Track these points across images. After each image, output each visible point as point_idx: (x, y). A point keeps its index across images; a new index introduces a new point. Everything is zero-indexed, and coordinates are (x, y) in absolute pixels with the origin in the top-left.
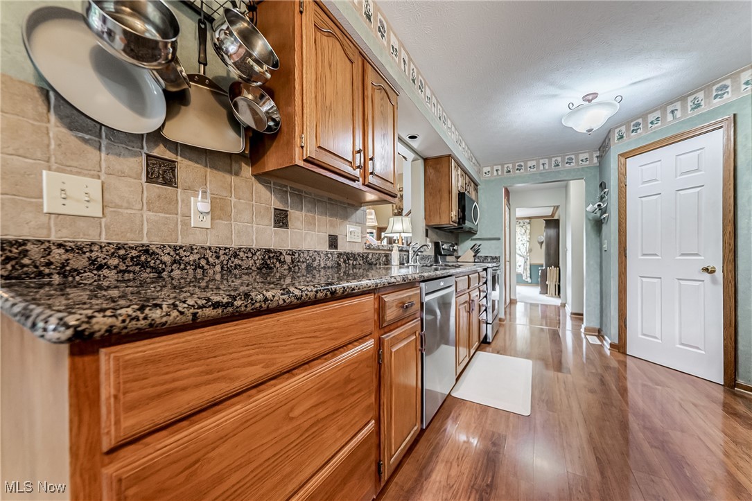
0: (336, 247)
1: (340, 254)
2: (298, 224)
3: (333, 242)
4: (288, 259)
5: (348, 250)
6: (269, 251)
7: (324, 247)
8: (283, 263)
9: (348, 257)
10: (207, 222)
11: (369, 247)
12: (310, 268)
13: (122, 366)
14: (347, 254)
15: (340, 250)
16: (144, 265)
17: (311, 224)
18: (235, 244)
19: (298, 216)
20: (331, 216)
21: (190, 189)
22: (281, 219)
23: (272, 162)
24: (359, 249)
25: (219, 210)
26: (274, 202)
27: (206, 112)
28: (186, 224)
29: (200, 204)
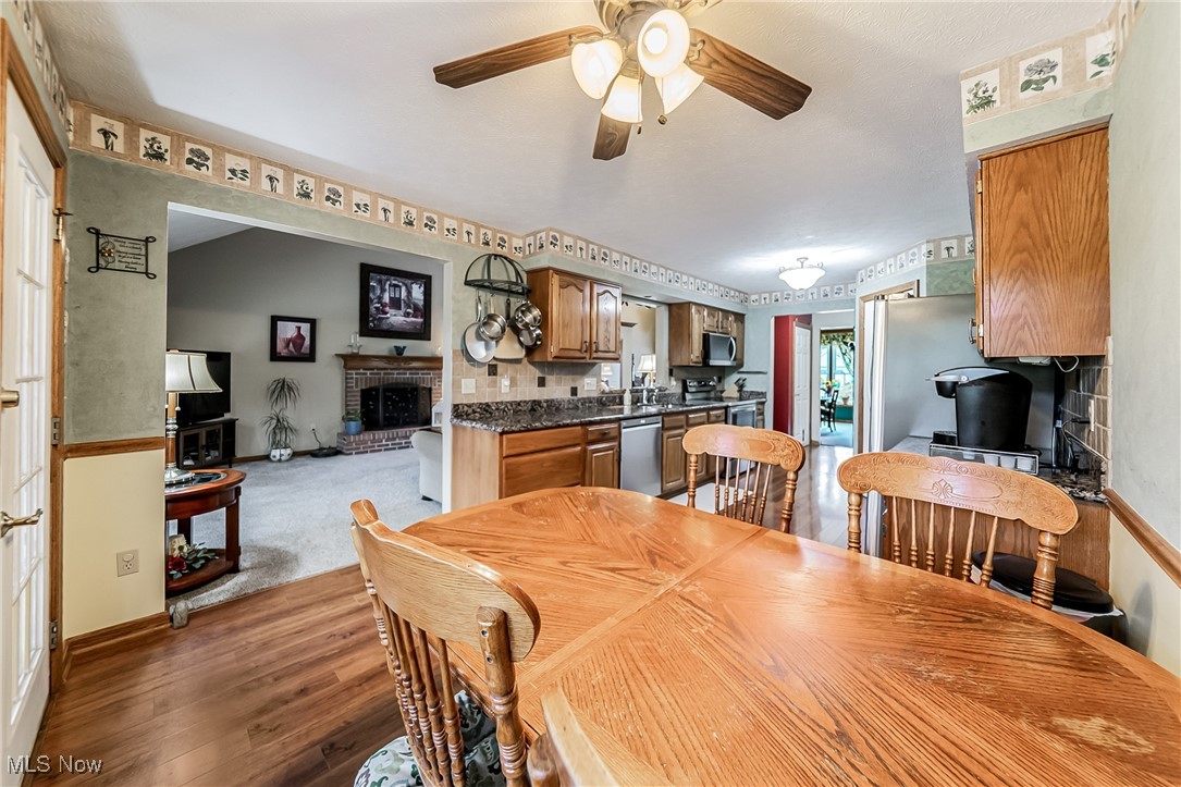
0: (576, 395)
1: (579, 400)
2: (551, 384)
3: (574, 391)
4: (545, 405)
5: (585, 396)
6: (534, 401)
7: (568, 396)
8: (542, 407)
9: (585, 401)
10: (508, 390)
11: (603, 392)
12: (558, 409)
13: (507, 439)
14: (583, 399)
15: (579, 396)
16: (487, 411)
17: (559, 382)
18: (518, 399)
19: (551, 379)
20: (573, 374)
21: (501, 375)
22: (542, 382)
23: (537, 358)
24: (595, 395)
25: (513, 383)
26: (538, 374)
27: (510, 339)
28: (500, 391)
29: (505, 382)
